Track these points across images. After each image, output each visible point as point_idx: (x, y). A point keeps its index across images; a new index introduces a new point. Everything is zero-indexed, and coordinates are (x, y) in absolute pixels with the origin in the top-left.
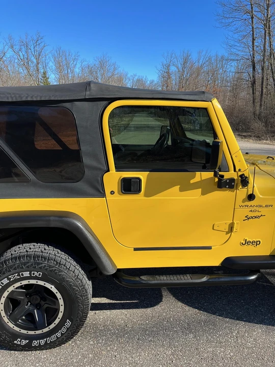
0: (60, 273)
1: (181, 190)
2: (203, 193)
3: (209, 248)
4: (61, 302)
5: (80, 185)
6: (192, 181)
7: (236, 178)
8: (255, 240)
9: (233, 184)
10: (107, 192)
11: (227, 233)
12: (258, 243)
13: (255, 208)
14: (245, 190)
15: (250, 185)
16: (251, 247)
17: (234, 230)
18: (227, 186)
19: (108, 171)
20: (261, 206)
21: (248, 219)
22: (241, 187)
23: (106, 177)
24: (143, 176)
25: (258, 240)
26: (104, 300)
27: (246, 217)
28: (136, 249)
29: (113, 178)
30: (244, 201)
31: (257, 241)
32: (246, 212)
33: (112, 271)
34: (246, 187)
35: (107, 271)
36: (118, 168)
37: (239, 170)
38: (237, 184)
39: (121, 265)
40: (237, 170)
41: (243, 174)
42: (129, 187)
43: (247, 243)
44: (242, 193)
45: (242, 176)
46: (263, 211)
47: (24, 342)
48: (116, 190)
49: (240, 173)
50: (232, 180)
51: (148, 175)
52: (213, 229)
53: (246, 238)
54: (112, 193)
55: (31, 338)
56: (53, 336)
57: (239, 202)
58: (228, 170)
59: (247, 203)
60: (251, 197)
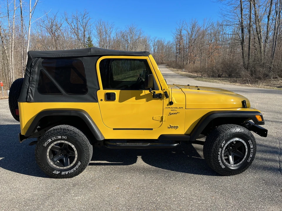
0: (75, 138)
1: (136, 99)
2: (147, 101)
3: (152, 129)
4: (76, 152)
5: (86, 96)
6: (141, 95)
7: (162, 93)
8: (175, 126)
9: (161, 96)
10: (99, 100)
11: (161, 122)
12: (177, 127)
13: (174, 109)
14: (168, 99)
15: (170, 97)
16: (173, 129)
17: (164, 120)
18: (158, 97)
19: (99, 89)
20: (177, 108)
21: (171, 114)
22: (165, 98)
23: (98, 92)
24: (117, 92)
27: (169, 113)
28: (114, 129)
29: (101, 93)
30: (168, 105)
31: (176, 126)
32: (169, 111)
33: (102, 139)
34: (168, 98)
35: (99, 139)
36: (104, 88)
37: (164, 89)
38: (163, 96)
39: (107, 137)
40: (163, 89)
41: (166, 92)
42: (110, 97)
43: (171, 127)
44: (166, 101)
45: (165, 92)
46: (178, 110)
47: (58, 173)
48: (103, 99)
49: (164, 91)
50: (160, 94)
51: (120, 91)
52: (153, 119)
53: (170, 125)
54: (101, 100)
55: (61, 171)
56: (72, 170)
57: (165, 106)
58: (158, 90)
59: (169, 106)
60: (171, 103)
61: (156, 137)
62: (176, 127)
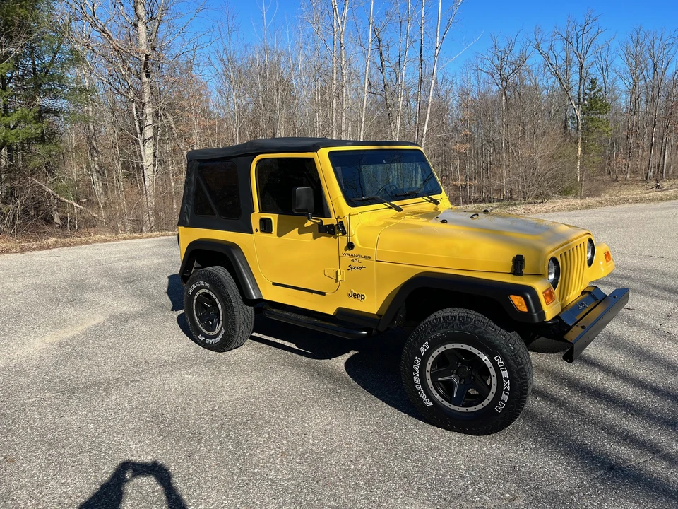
1: (300, 233)
2: (315, 238)
3: (323, 294)
4: (221, 311)
5: (240, 222)
6: (306, 225)
7: (335, 224)
8: (360, 293)
9: (333, 230)
10: (254, 229)
11: (336, 281)
13: (355, 258)
14: (345, 238)
15: (349, 234)
18: (327, 232)
19: (254, 211)
20: (360, 256)
21: (351, 269)
22: (341, 234)
23: (252, 216)
24: (274, 218)
25: (363, 294)
26: (293, 346)
28: (274, 284)
29: (256, 217)
30: (346, 249)
32: (349, 261)
33: (255, 297)
34: (346, 235)
37: (339, 217)
38: (337, 231)
39: (266, 296)
40: (337, 217)
41: (342, 222)
42: (266, 226)
43: (353, 295)
44: (343, 241)
45: (339, 223)
46: (363, 262)
47: (202, 339)
48: (258, 229)
49: (339, 220)
50: (331, 226)
51: (278, 217)
52: (325, 274)
53: (352, 290)
54: (256, 231)
55: (206, 337)
56: (216, 339)
57: (342, 251)
58: (329, 216)
59: (348, 252)
60: (350, 246)
61: (331, 311)
62: (362, 297)
